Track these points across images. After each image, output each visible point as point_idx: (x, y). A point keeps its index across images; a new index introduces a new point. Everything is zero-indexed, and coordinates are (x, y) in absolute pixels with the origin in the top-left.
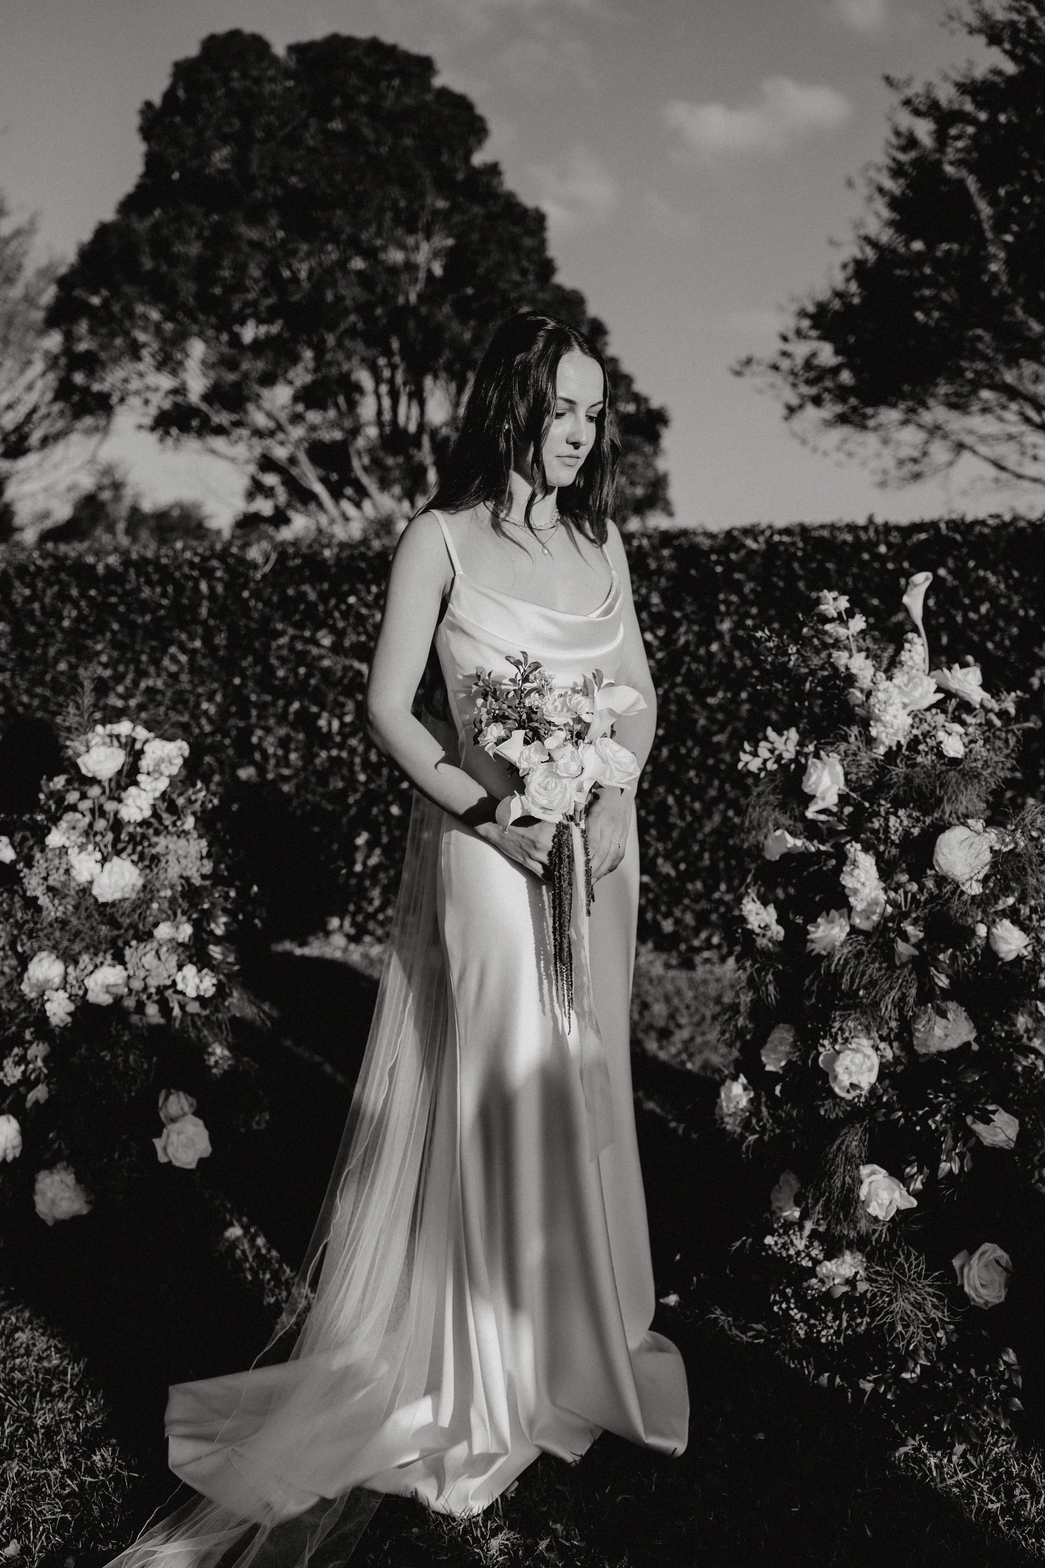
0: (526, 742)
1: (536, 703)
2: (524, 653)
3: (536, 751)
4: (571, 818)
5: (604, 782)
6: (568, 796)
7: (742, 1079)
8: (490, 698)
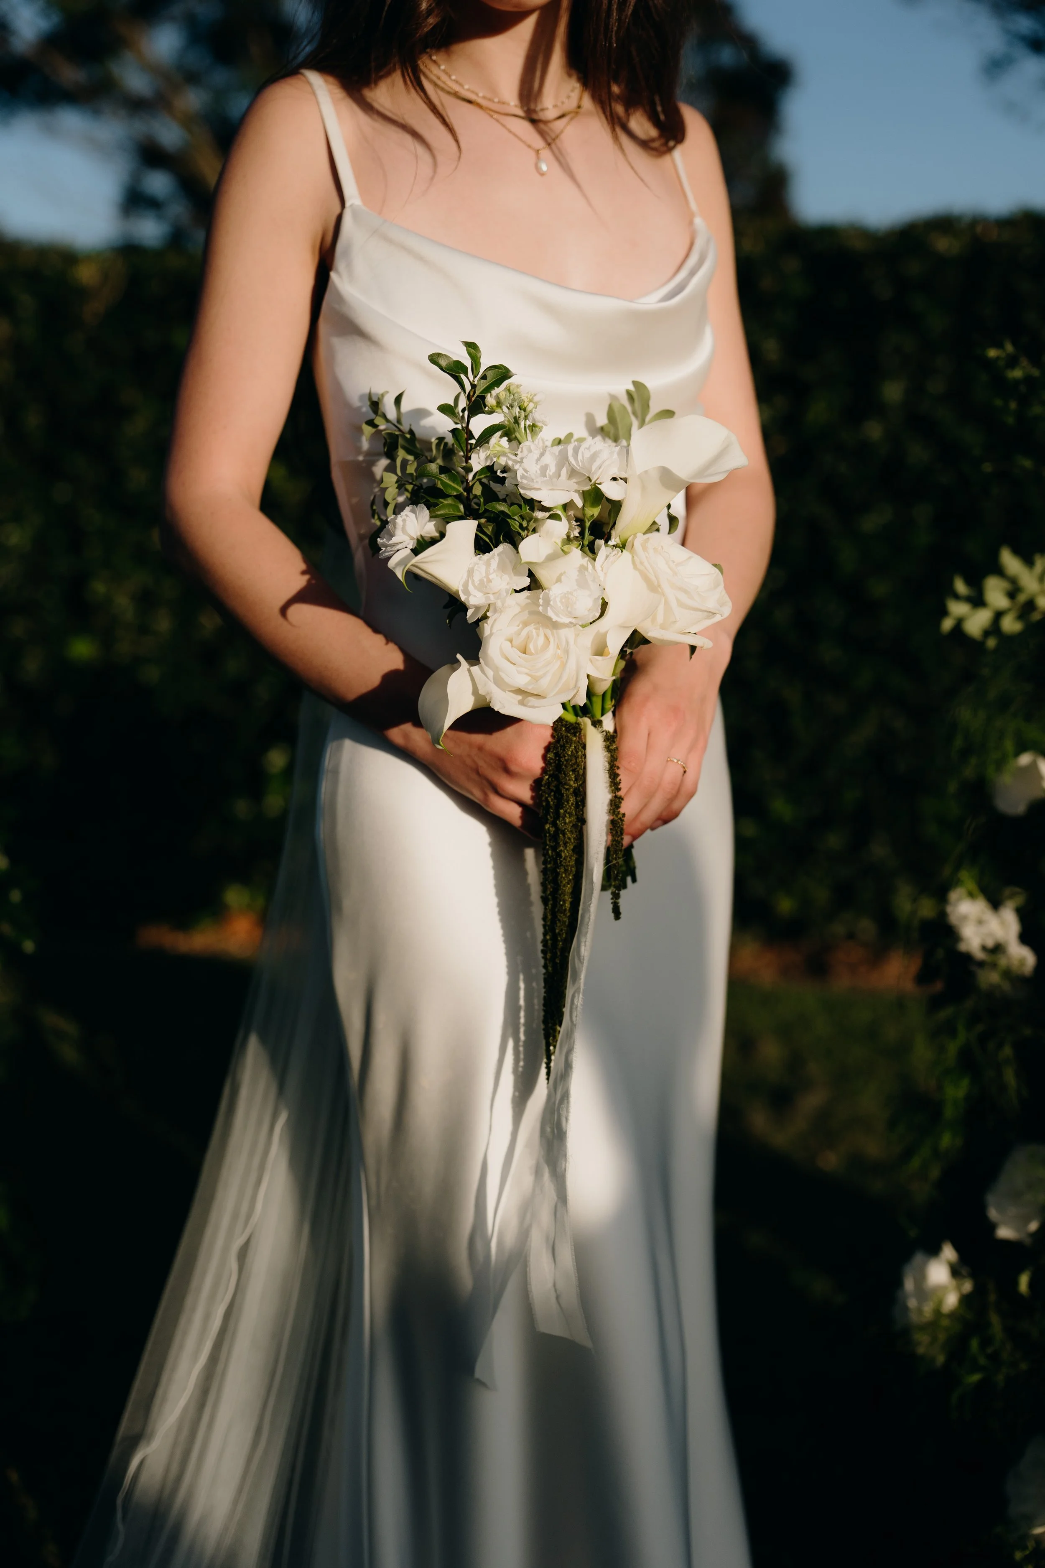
0: (482, 546)
1: (503, 461)
2: (471, 346)
3: (502, 567)
4: (584, 711)
5: (650, 633)
6: (572, 665)
7: (949, 1253)
8: (401, 454)
